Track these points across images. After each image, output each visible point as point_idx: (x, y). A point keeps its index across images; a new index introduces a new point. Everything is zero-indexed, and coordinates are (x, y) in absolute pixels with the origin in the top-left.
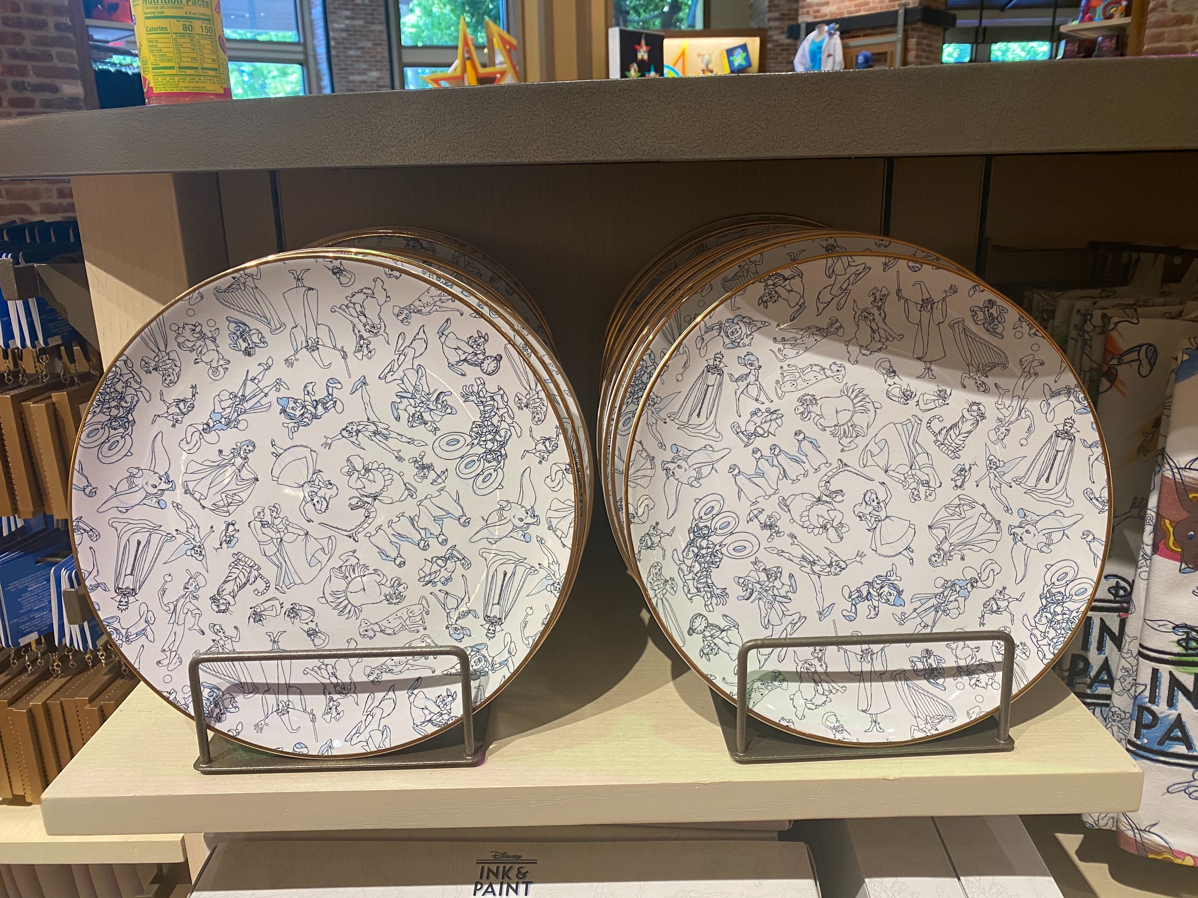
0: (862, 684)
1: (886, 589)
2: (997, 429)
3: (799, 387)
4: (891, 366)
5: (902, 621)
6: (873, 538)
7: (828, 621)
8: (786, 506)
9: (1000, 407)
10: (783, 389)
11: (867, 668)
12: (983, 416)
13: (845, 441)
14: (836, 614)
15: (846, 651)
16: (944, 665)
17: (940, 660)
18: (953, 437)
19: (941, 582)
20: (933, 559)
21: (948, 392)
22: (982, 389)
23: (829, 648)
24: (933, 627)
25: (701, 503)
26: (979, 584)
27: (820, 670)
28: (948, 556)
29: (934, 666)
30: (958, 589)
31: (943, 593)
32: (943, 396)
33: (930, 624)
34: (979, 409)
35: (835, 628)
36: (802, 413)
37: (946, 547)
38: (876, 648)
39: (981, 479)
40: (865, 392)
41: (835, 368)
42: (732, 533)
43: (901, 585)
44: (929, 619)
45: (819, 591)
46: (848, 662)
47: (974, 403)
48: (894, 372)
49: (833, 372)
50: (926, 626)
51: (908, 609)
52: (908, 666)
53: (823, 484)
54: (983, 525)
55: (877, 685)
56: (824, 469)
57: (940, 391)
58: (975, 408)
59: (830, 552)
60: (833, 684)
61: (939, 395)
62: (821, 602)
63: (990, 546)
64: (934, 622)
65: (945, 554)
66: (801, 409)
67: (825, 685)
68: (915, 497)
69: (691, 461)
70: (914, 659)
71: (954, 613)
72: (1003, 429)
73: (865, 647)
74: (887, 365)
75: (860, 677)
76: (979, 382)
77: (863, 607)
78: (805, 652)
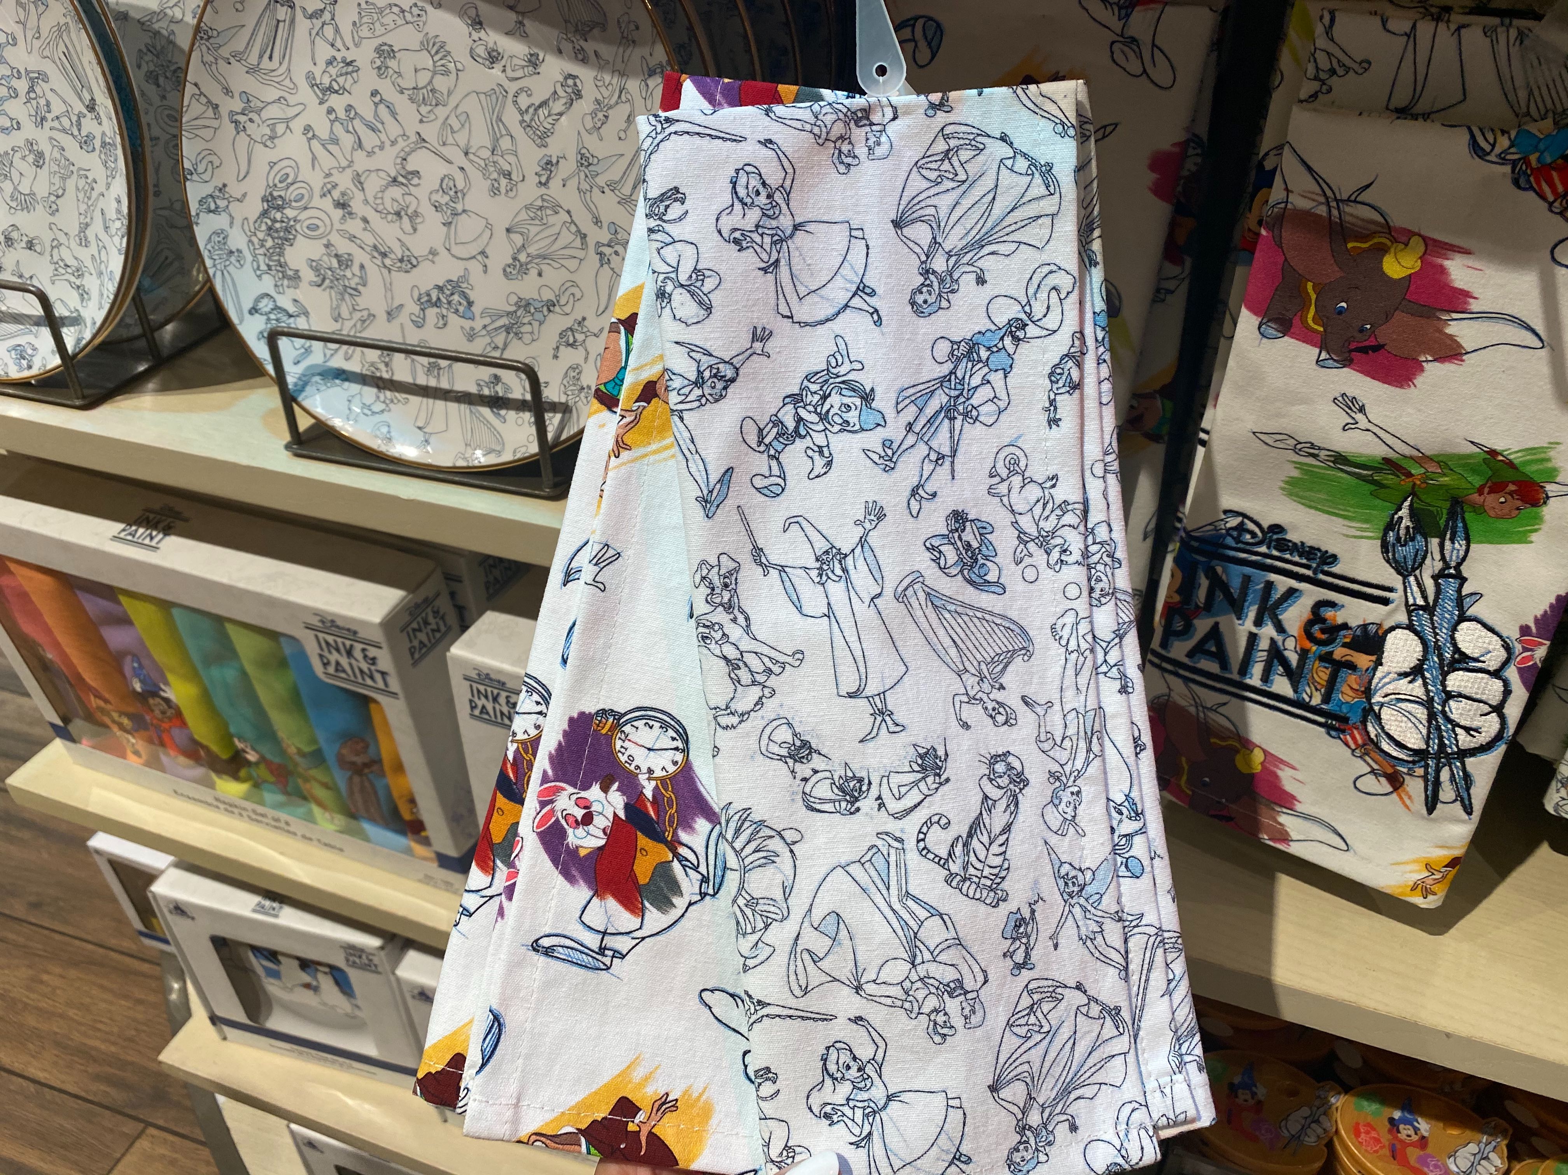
0: (425, 400)
1: (456, 297)
2: (593, 114)
3: (377, 33)
4: (477, 15)
5: (471, 336)
6: (448, 236)
7: (396, 323)
8: (361, 183)
9: (599, 84)
10: (361, 34)
11: (433, 383)
12: (578, 95)
13: (424, 109)
14: (404, 318)
15: (413, 360)
16: (510, 396)
17: (507, 388)
18: (542, 118)
19: (514, 299)
20: (508, 270)
21: (541, 58)
22: (580, 57)
23: (397, 355)
24: (504, 349)
25: (276, 168)
26: (557, 309)
27: (386, 376)
28: (524, 269)
29: (501, 394)
30: (532, 310)
31: (515, 312)
32: (533, 62)
33: (501, 345)
34: (575, 85)
35: (403, 332)
36: (379, 68)
37: (523, 257)
38: (444, 363)
39: (570, 177)
40: (447, 48)
41: (415, 11)
42: (306, 208)
43: (472, 296)
44: (500, 340)
45: (388, 288)
46: (414, 373)
47: (570, 76)
48: (480, 23)
49: (413, 16)
50: (496, 348)
51: (478, 324)
52: (473, 390)
53: (399, 161)
54: (567, 237)
55: (440, 404)
56: (401, 143)
57: (531, 55)
58: (570, 82)
59: (403, 244)
60: (397, 394)
61: (530, 61)
62: (390, 301)
63: (572, 264)
64: (506, 345)
65: (521, 266)
66: (378, 63)
67: (388, 394)
68: (495, 191)
69: (265, 114)
70: (482, 383)
71: (527, 338)
72: (600, 115)
73: (432, 360)
74: (472, 13)
75: (425, 392)
76: (578, 47)
77: (432, 312)
78: (373, 355)
